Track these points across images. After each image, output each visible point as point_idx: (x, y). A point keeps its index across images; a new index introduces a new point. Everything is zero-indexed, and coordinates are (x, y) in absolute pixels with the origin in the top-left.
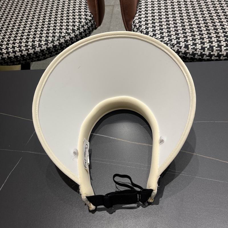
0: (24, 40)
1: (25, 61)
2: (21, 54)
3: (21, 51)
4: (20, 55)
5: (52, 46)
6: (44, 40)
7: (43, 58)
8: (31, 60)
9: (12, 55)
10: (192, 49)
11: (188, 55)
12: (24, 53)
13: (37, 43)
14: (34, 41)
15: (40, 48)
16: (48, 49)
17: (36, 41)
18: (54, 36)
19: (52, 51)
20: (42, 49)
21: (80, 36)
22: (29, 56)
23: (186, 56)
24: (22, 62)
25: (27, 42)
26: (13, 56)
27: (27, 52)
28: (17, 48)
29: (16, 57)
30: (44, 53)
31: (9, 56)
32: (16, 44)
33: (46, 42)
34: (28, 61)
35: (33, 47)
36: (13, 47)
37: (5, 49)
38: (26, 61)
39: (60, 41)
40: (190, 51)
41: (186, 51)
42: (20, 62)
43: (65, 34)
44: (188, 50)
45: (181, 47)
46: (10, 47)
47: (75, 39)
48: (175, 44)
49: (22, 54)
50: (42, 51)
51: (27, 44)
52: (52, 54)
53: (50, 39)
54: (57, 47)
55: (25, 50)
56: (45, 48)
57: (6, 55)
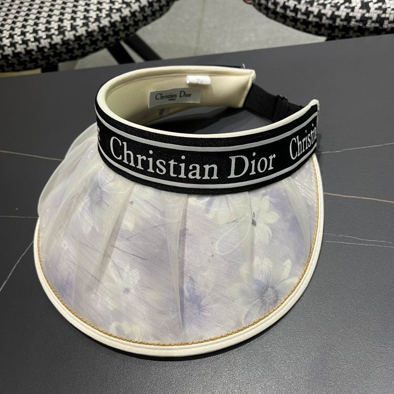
0: (43, 20)
1: (46, 61)
2: (37, 46)
3: (37, 40)
4: (35, 48)
5: (96, 28)
6: (82, 17)
7: (80, 54)
8: (58, 58)
9: (20, 48)
10: (376, 9)
11: (369, 22)
12: (45, 43)
13: (67, 24)
14: (61, 20)
15: (74, 32)
16: (90, 34)
17: (66, 19)
18: (99, 10)
19: (98, 40)
20: (78, 34)
21: (150, 9)
22: (53, 50)
23: (364, 27)
24: (40, 63)
25: (48, 22)
26: (23, 51)
27: (49, 40)
28: (31, 33)
29: (29, 52)
30: (82, 43)
31: (16, 51)
32: (28, 27)
33: (85, 21)
34: (52, 59)
35: (61, 31)
36: (23, 34)
37: (7, 38)
38: (49, 60)
39: (111, 18)
40: (373, 14)
41: (364, 14)
42: (37, 63)
43: (120, 6)
44: (368, 11)
45: (353, 9)
46: (16, 34)
47: (141, 14)
48: (342, 4)
49: (40, 46)
50: (78, 38)
51: (49, 26)
52: (96, 45)
53: (93, 15)
54: (107, 29)
55: (45, 37)
56: (84, 33)
57: (10, 49)
